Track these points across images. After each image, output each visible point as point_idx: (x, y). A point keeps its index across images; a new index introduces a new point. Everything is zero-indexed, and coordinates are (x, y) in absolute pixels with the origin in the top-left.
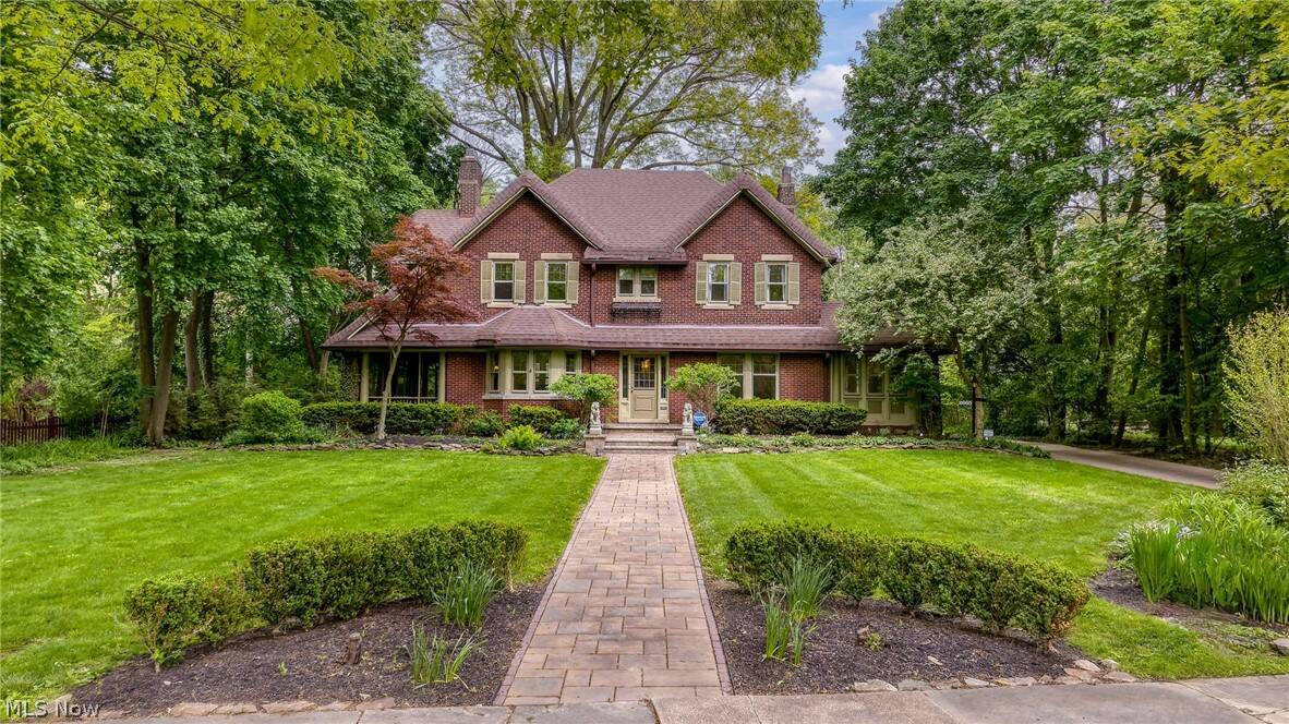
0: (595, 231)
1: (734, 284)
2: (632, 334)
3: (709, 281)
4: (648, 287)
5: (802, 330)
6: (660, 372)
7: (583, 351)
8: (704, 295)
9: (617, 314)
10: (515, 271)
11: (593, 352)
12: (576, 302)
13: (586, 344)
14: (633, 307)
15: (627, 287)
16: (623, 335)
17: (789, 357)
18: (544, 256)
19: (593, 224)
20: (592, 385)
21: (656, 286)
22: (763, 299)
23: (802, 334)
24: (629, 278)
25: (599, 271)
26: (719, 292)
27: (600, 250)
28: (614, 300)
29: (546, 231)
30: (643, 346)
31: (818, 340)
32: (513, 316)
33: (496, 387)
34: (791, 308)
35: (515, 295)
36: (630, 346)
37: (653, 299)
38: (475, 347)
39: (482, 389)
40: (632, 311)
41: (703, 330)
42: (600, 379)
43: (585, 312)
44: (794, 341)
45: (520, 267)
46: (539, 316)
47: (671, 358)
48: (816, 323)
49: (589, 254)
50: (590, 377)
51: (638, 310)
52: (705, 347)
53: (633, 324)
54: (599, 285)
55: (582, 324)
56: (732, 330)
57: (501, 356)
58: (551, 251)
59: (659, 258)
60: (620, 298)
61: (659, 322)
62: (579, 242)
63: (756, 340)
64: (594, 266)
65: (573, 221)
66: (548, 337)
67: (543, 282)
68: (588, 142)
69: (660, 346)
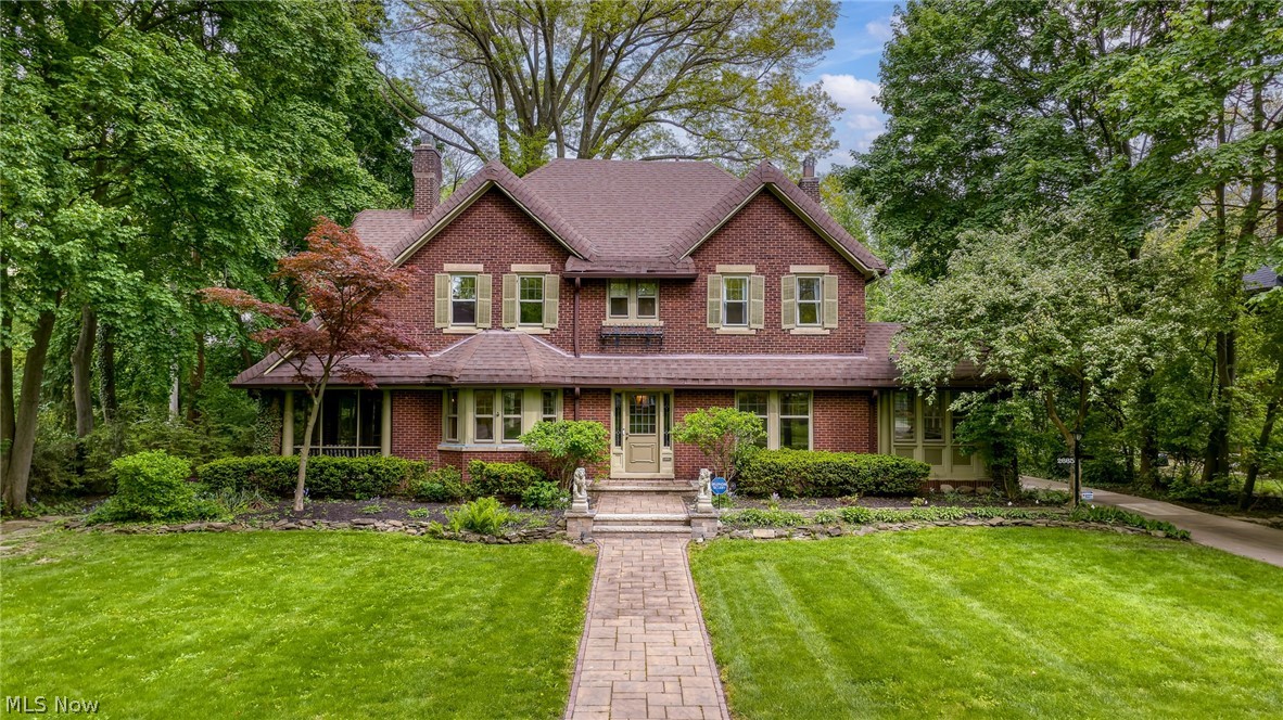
0: (580, 236)
1: (755, 303)
2: (627, 367)
3: (724, 299)
4: (646, 306)
5: (842, 361)
6: (662, 414)
7: (565, 389)
8: (718, 317)
9: (608, 342)
10: (478, 287)
11: (577, 390)
12: (556, 326)
13: (568, 381)
14: (628, 332)
15: (620, 306)
16: (615, 368)
17: (826, 395)
18: (515, 267)
19: (576, 227)
20: (577, 437)
21: (657, 305)
22: (793, 321)
23: (842, 366)
24: (622, 295)
25: (585, 286)
26: (736, 313)
27: (586, 260)
28: (604, 323)
29: (516, 237)
30: (641, 382)
31: (863, 373)
32: (476, 345)
33: (454, 435)
34: (828, 332)
35: (478, 318)
36: (625, 382)
37: (654, 322)
38: (427, 384)
39: (438, 437)
40: (628, 337)
41: (716, 361)
42: (586, 428)
43: (567, 338)
44: (833, 375)
45: (485, 281)
46: (510, 345)
47: (676, 396)
48: (859, 352)
49: (571, 265)
50: (574, 426)
51: (635, 336)
52: (720, 383)
53: (629, 354)
54: (584, 305)
55: (564, 354)
56: (754, 361)
57: (461, 396)
58: (523, 261)
59: (662, 270)
60: (611, 321)
61: (660, 351)
62: (558, 250)
63: (785, 372)
64: (578, 280)
65: (551, 223)
66: (519, 373)
67: (514, 302)
68: (573, 134)
69: (662, 382)
